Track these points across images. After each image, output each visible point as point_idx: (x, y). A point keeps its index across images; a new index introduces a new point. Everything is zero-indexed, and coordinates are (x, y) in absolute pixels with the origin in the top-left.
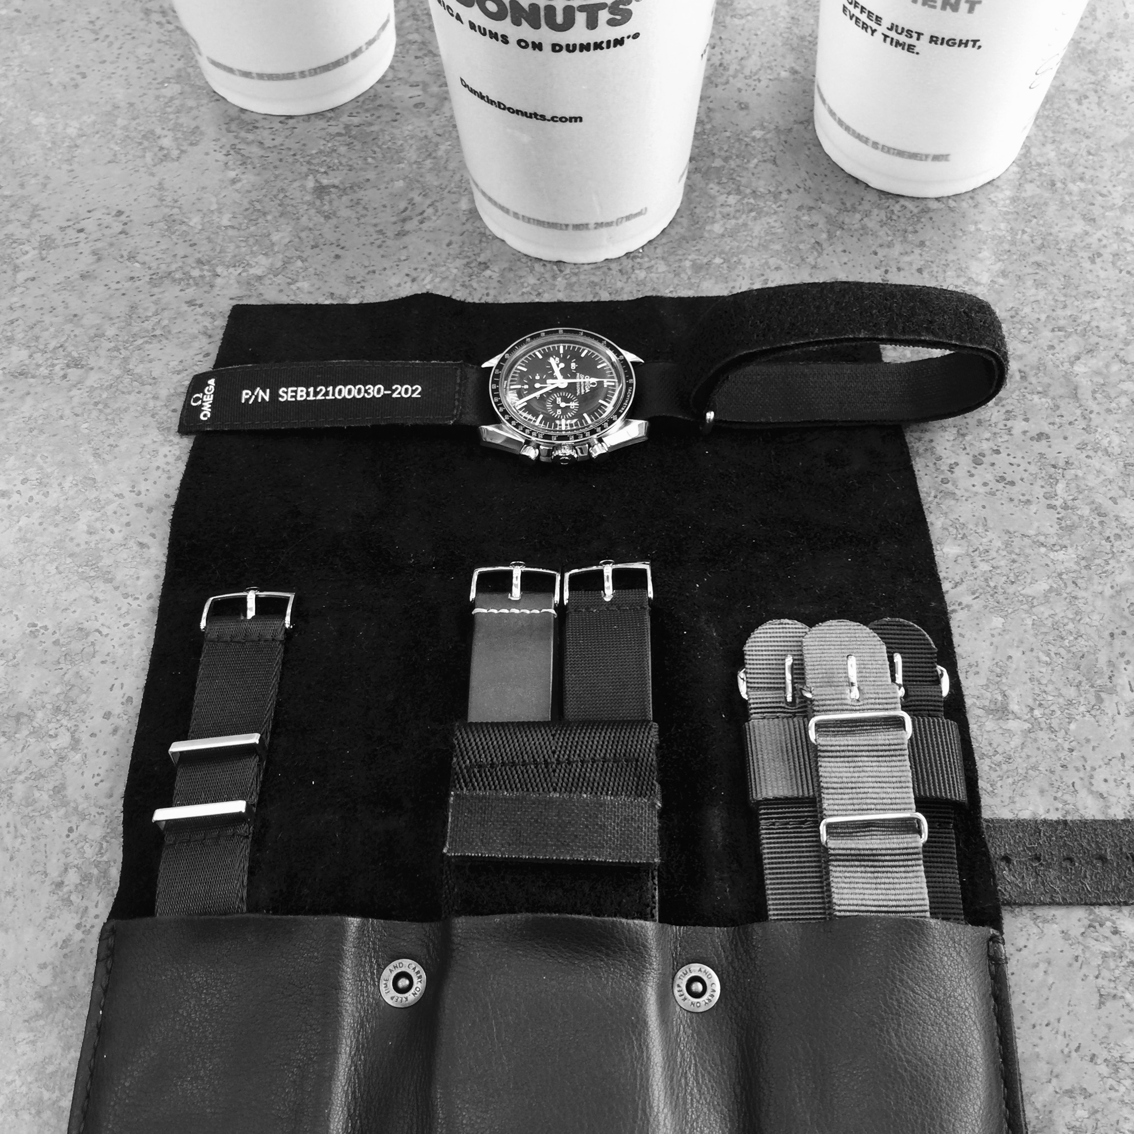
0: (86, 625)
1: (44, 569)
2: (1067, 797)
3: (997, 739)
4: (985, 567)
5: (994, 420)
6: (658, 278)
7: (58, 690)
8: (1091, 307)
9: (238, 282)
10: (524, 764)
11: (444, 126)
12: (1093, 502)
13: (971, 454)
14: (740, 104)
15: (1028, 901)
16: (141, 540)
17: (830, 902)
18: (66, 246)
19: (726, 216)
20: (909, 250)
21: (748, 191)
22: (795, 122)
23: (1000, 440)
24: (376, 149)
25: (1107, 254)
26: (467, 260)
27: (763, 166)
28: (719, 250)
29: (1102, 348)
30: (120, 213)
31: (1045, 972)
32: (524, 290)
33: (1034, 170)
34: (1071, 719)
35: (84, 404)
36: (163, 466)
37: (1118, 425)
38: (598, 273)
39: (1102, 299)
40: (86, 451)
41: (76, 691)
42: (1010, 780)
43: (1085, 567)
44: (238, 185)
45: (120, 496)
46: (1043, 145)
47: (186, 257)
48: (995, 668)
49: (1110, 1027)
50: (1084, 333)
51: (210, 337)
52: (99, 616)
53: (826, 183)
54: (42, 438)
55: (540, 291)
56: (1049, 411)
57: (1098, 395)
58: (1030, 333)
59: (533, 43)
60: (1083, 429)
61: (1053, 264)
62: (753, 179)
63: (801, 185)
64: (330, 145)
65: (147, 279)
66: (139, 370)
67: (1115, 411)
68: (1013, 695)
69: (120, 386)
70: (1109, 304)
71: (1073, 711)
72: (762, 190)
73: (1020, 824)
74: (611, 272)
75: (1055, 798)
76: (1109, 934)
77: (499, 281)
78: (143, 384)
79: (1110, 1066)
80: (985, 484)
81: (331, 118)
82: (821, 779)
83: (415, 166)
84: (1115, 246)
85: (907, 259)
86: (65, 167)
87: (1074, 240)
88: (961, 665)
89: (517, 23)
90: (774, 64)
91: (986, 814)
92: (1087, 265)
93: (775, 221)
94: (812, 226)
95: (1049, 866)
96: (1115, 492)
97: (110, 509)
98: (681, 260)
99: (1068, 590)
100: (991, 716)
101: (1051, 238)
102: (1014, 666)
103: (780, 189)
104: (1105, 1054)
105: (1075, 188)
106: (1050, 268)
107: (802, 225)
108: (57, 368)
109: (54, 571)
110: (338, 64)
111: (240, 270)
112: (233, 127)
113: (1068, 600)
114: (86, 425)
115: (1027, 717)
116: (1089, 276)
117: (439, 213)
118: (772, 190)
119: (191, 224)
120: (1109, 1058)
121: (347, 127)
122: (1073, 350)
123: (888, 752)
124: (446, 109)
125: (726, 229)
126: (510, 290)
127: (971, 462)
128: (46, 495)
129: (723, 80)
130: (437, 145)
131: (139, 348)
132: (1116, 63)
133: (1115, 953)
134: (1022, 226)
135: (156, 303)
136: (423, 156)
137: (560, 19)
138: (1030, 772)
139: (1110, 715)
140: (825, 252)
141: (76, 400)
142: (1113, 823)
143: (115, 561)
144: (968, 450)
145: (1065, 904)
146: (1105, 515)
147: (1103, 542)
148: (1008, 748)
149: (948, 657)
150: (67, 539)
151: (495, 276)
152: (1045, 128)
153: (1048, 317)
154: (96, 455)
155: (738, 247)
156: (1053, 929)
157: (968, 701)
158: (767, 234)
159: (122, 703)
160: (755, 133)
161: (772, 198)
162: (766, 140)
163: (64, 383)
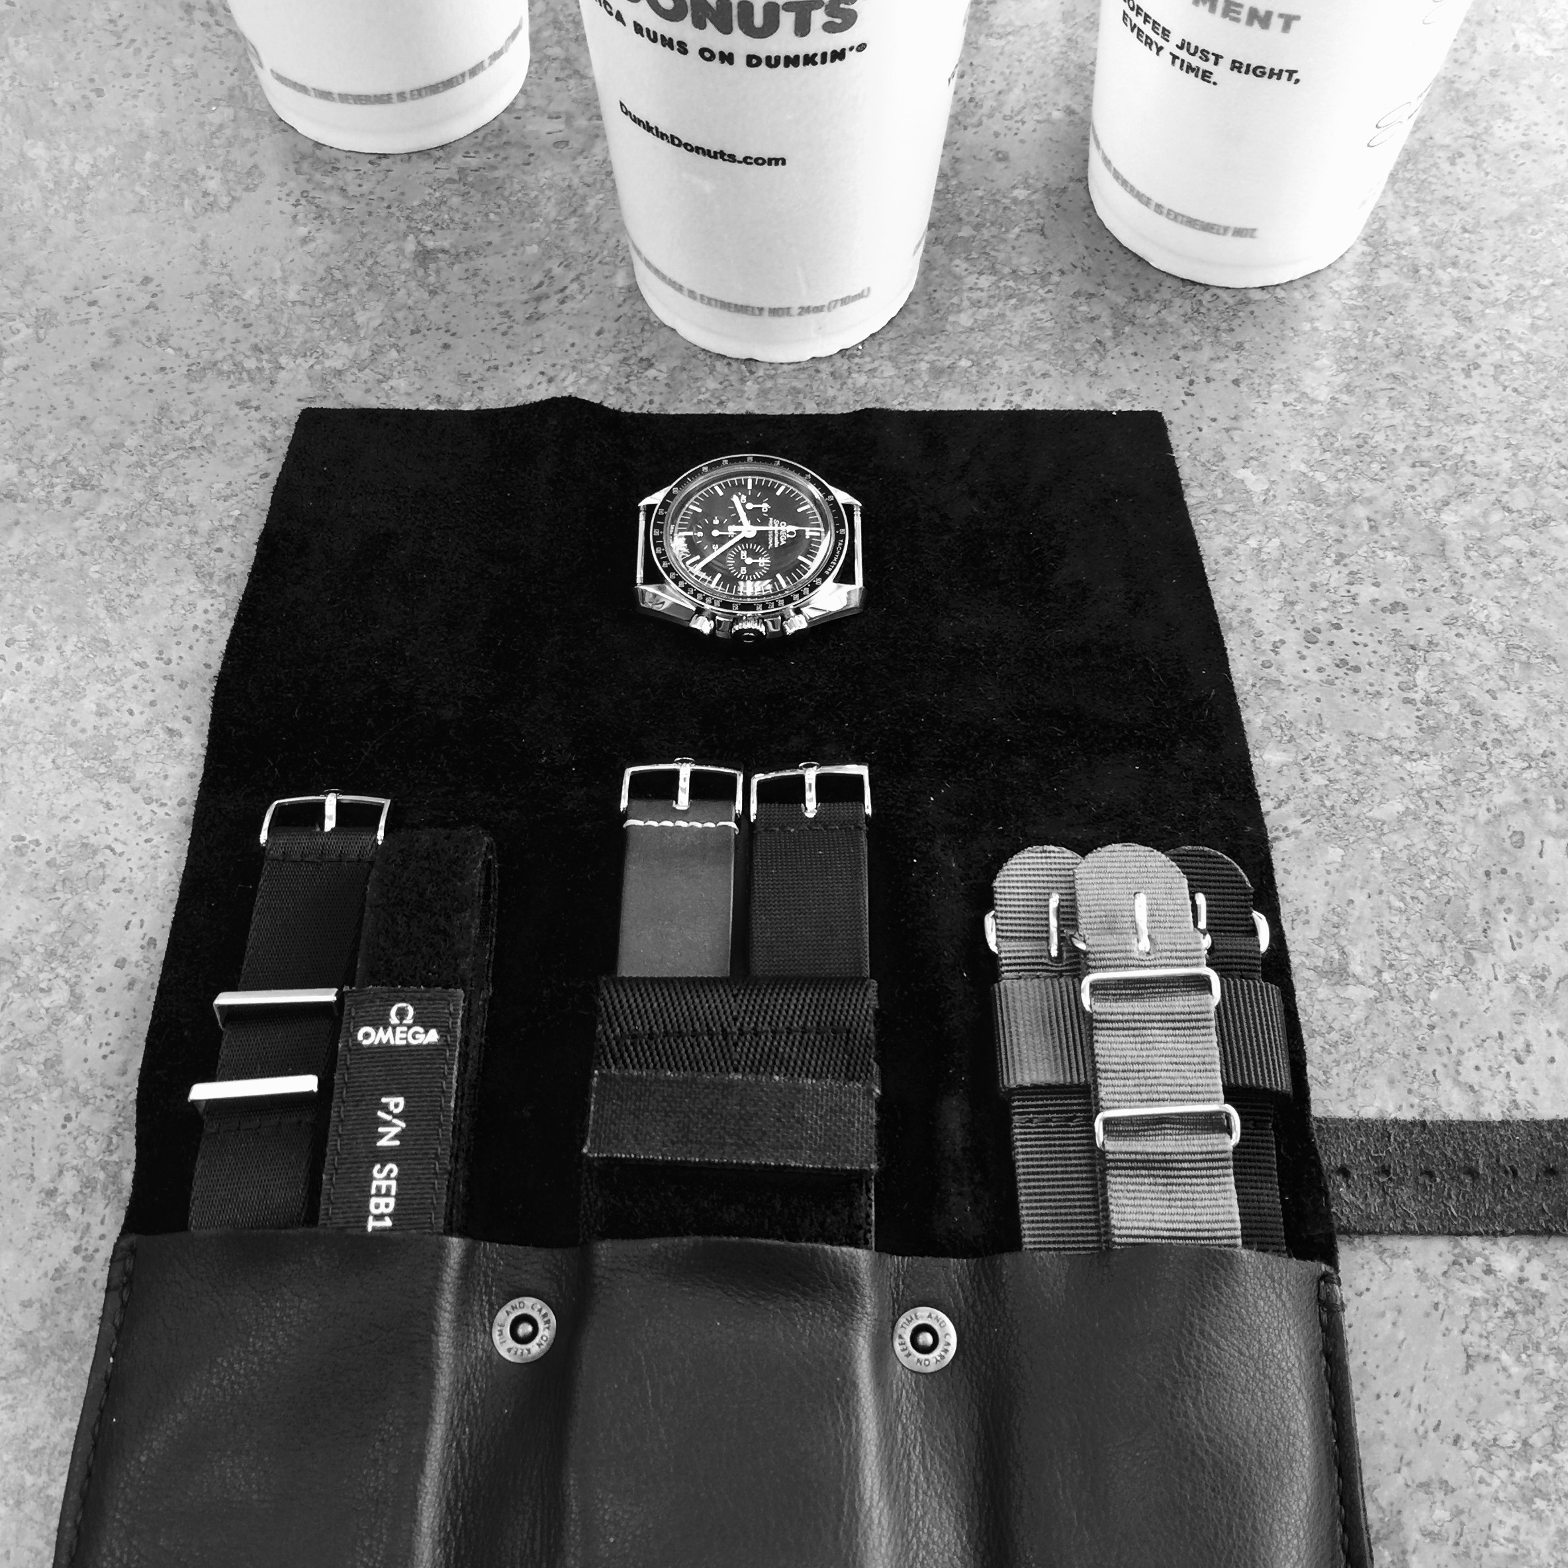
0: (93, 840)
1: (35, 764)
2: (1426, 1090)
3: (1332, 1010)
4: (1318, 780)
5: (1333, 584)
6: (883, 385)
7: (52, 928)
8: (1465, 435)
9: (310, 378)
10: (695, 1034)
11: (594, 173)
12: (1464, 697)
13: (1303, 628)
14: (997, 153)
15: (1373, 1229)
16: (170, 726)
17: (1108, 1225)
18: (72, 323)
19: (977, 304)
20: (1222, 355)
21: (1007, 270)
22: (1071, 179)
23: (1341, 611)
24: (502, 202)
25: (1487, 367)
26: (623, 355)
27: (1027, 237)
28: (966, 349)
29: (1478, 490)
30: (147, 280)
31: (1394, 1324)
32: (701, 397)
33: (1391, 250)
34: (1431, 985)
35: (94, 538)
36: (201, 624)
37: (1499, 594)
38: (802, 376)
39: (1480, 425)
40: (95, 602)
41: (77, 928)
42: (1350, 1066)
43: (1454, 782)
44: (311, 246)
45: (143, 665)
46: (1404, 217)
47: (237, 341)
48: (1330, 916)
49: (1479, 1400)
50: (1455, 471)
51: (270, 451)
52: (111, 827)
53: (1112, 262)
54: (35, 584)
55: (723, 398)
56: (1407, 573)
57: (1472, 553)
58: (1383, 468)
59: (721, 53)
60: (1453, 597)
61: (1414, 378)
62: (1013, 254)
63: (1079, 264)
64: (437, 194)
65: (184, 370)
66: (169, 494)
67: (1495, 575)
68: (1355, 952)
69: (145, 515)
70: (1488, 432)
71: (1435, 974)
72: (1024, 269)
73: (1362, 1126)
74: (820, 375)
75: (1410, 1091)
76: (1479, 1274)
77: (667, 385)
78: (175, 513)
79: (1480, 1451)
80: (1320, 670)
81: (439, 159)
82: (1097, 1059)
83: (554, 226)
84: (1498, 355)
85: (1219, 366)
86: (72, 216)
87: (1442, 346)
88: (1285, 910)
89: (699, 24)
90: (1043, 100)
91: (1317, 1111)
92: (1460, 379)
93: (1043, 311)
94: (1092, 319)
95: (1400, 1182)
96: (1494, 683)
97: (128, 683)
98: (915, 361)
99: (1430, 813)
100: (1324, 981)
101: (1413, 342)
102: (1356, 913)
103: (1050, 269)
104: (1473, 1434)
105: (1446, 275)
106: (1411, 383)
107: (1078, 319)
108: (58, 489)
109: (51, 766)
110: (450, 83)
111: (312, 361)
112: (305, 166)
113: (1429, 826)
114: (97, 568)
115: (1372, 982)
116: (1463, 395)
117: (587, 290)
118: (1039, 269)
119: (246, 297)
120: (1479, 1440)
121: (461, 170)
122: (1440, 492)
123: (1187, 1024)
124: (597, 150)
125: (976, 320)
126: (682, 397)
127: (1301, 639)
128: (39, 661)
129: (975, 120)
130: (584, 198)
131: (171, 464)
132: (1503, 111)
133: (1487, 1300)
134: (1374, 326)
135: (195, 403)
136: (565, 212)
137: (758, 21)
138: (1377, 1055)
139: (1484, 980)
140: (1110, 354)
141: (83, 533)
142: (1487, 1125)
143: (135, 754)
144: (1298, 624)
145: (1423, 1232)
146: (1480, 714)
147: (1478, 749)
148: (1346, 1023)
149: (1268, 900)
150: (68, 723)
151: (662, 377)
152: (1405, 195)
153: (1407, 447)
154: (110, 608)
155: (992, 346)
156: (1405, 1266)
157: (1295, 960)
158: (1031, 328)
159: (142, 947)
160: (1016, 193)
161: (1038, 281)
162: (1031, 203)
163: (67, 510)
